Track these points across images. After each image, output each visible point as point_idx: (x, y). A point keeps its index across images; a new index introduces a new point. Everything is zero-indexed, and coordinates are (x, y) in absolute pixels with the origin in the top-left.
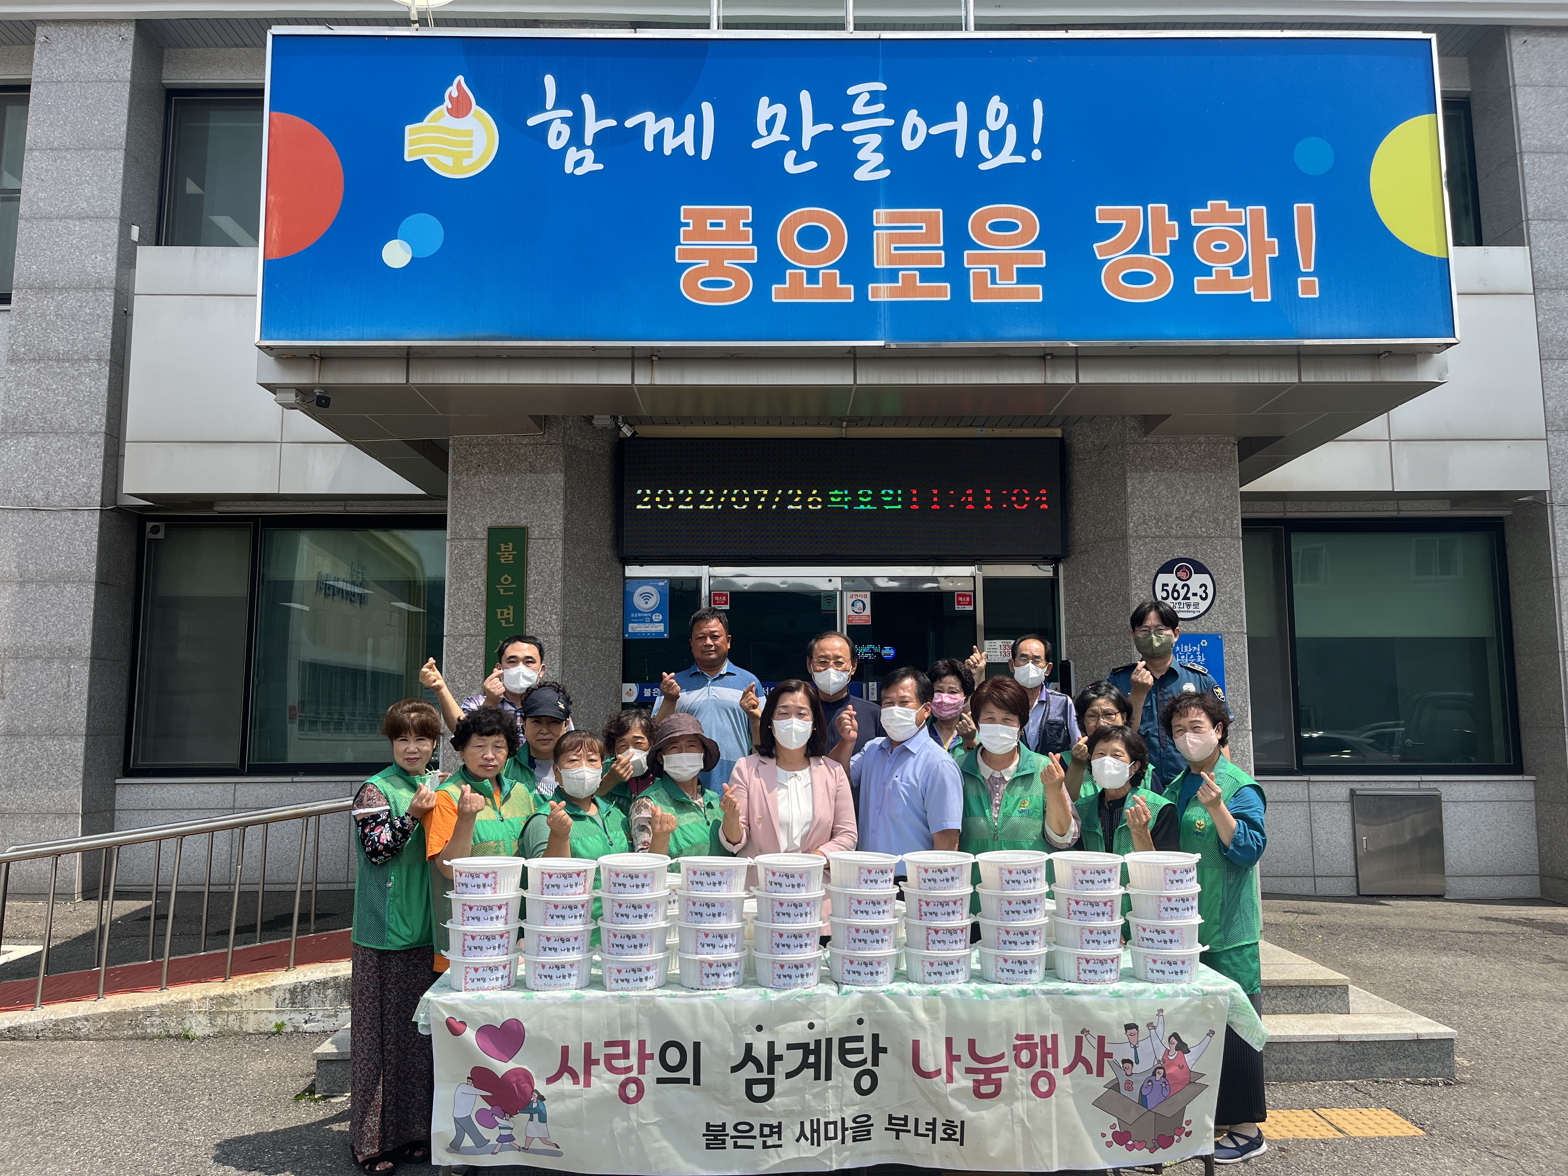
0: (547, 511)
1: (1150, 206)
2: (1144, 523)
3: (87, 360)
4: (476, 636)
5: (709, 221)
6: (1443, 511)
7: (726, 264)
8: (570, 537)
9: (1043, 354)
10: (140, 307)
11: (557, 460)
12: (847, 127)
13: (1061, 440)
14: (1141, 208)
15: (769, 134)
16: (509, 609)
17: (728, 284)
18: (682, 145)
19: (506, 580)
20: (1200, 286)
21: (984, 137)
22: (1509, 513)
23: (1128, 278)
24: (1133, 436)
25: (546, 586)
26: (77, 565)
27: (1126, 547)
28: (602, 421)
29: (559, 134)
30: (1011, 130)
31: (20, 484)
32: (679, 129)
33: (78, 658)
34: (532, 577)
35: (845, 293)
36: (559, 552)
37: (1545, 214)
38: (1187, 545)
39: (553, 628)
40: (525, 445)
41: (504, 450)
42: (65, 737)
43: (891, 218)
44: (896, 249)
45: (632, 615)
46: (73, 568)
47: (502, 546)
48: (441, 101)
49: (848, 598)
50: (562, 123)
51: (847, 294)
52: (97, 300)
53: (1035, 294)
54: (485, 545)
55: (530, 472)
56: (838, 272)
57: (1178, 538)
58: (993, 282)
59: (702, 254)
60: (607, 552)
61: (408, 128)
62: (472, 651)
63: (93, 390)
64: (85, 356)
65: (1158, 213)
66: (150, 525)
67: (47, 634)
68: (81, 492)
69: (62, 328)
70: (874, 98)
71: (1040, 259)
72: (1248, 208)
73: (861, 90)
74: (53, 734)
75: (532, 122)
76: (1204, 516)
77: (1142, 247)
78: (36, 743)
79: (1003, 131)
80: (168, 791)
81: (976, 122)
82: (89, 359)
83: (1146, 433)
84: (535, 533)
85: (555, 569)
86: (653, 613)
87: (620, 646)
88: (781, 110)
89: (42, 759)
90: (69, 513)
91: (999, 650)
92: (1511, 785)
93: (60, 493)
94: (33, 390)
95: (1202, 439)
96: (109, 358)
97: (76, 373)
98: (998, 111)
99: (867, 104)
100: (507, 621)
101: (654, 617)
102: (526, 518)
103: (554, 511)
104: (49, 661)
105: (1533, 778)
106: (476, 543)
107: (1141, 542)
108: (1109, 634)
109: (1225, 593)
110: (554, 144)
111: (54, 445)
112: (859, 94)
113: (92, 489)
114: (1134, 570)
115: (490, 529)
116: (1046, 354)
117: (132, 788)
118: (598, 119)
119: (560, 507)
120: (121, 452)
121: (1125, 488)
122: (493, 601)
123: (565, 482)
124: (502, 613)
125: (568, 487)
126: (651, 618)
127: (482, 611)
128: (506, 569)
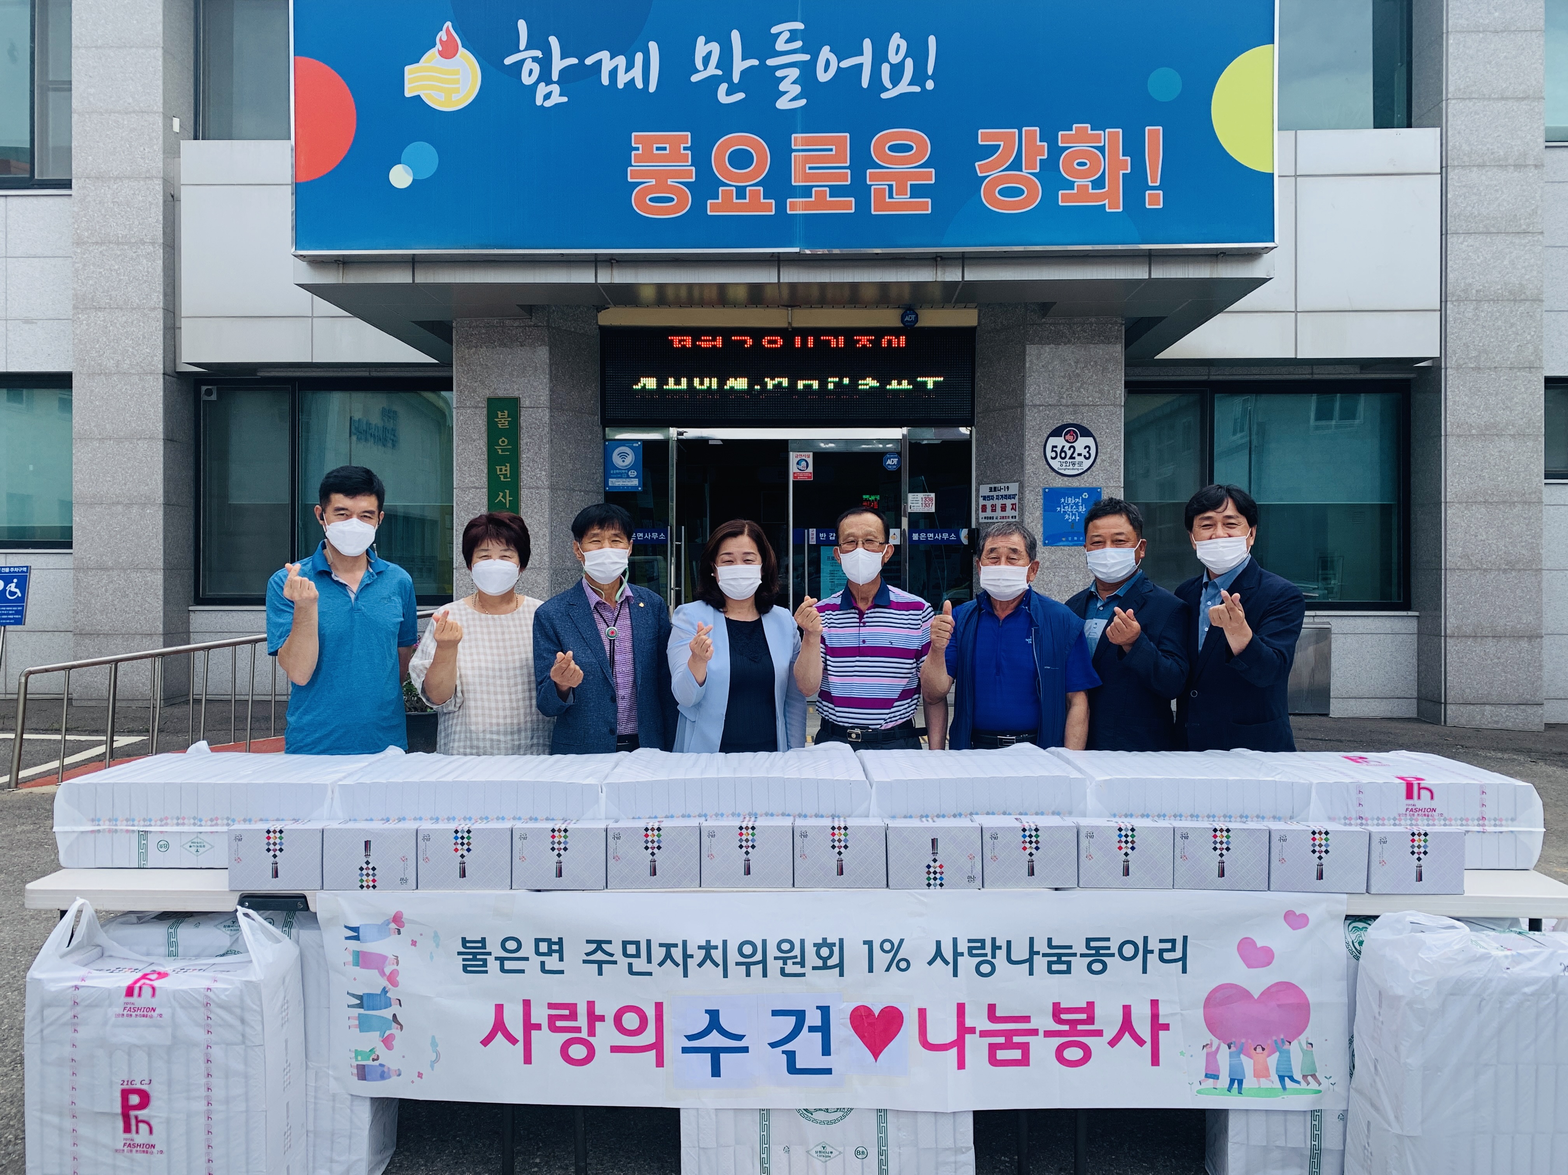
0: (535, 384)
1: (1024, 129)
2: (1039, 393)
3: (144, 243)
4: (480, 488)
5: (655, 146)
6: (1353, 374)
7: (669, 183)
8: (555, 406)
9: (934, 257)
10: (186, 196)
11: (543, 340)
12: (770, 62)
14: (1016, 131)
15: (705, 69)
16: (506, 466)
17: (671, 200)
19: (503, 442)
20: (1064, 199)
21: (886, 69)
22: (1412, 376)
23: (1003, 192)
24: (1033, 319)
25: (536, 448)
26: (147, 425)
27: (1023, 415)
29: (531, 72)
30: (909, 63)
31: (94, 354)
32: (630, 66)
33: (153, 504)
34: (525, 440)
35: (768, 207)
36: (546, 419)
37: (1465, 93)
38: (1075, 412)
39: (543, 482)
40: (517, 327)
41: (498, 332)
42: (147, 571)
43: (806, 141)
44: (810, 168)
45: (612, 472)
46: (144, 427)
47: (500, 413)
48: (434, 45)
49: (794, 458)
50: (533, 62)
52: (148, 189)
53: (925, 206)
54: (485, 412)
55: (521, 350)
56: (761, 189)
57: (1068, 406)
58: (891, 196)
59: (650, 174)
60: (588, 418)
62: (477, 500)
63: (150, 270)
64: (141, 240)
65: (1031, 135)
66: (204, 388)
67: (125, 484)
68: (146, 361)
69: (119, 214)
70: (794, 36)
71: (930, 177)
72: (1107, 130)
73: (783, 29)
74: (137, 568)
75: (508, 61)
76: (1091, 388)
77: (1016, 165)
78: (122, 575)
79: (902, 63)
80: (233, 617)
81: (880, 56)
83: (1044, 315)
84: (525, 402)
85: (543, 433)
86: (629, 470)
88: (715, 47)
89: (128, 588)
91: (920, 502)
92: (1396, 620)
93: (128, 362)
94: (98, 270)
95: (1093, 320)
96: (162, 241)
97: (134, 255)
98: (898, 46)
99: (787, 42)
100: (505, 476)
101: (630, 473)
102: (519, 390)
103: (541, 384)
104: (129, 506)
105: (1417, 614)
106: (478, 411)
107: (1036, 410)
109: (1105, 453)
110: (527, 80)
111: (120, 319)
112: (781, 33)
113: (155, 358)
114: (1028, 435)
115: (489, 399)
116: (937, 257)
117: (203, 614)
118: (563, 57)
119: (546, 381)
120: (177, 325)
121: (1024, 364)
122: (493, 460)
123: (550, 359)
124: (501, 470)
125: (553, 363)
126: (628, 474)
127: (484, 468)
128: (503, 432)
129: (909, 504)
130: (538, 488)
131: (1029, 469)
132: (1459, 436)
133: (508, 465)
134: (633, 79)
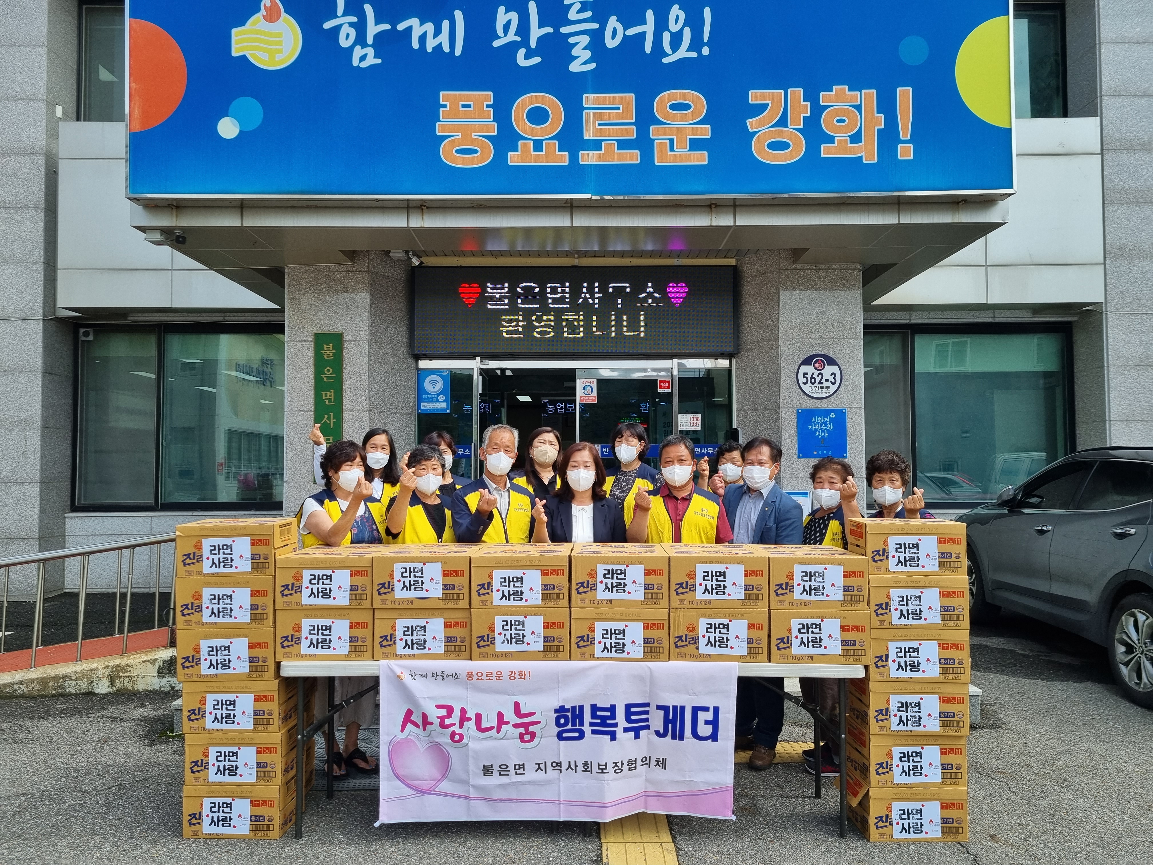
0: (357, 321)
1: (790, 90)
2: (791, 328)
3: (27, 207)
4: (308, 411)
5: (461, 104)
6: (1027, 317)
7: (473, 137)
8: (374, 340)
9: (709, 203)
10: (64, 168)
12: (564, 30)
13: (735, 268)
14: (783, 92)
15: (506, 35)
16: (331, 392)
17: (476, 151)
18: (440, 44)
19: (328, 371)
20: (826, 151)
21: (666, 37)
22: (1075, 319)
23: (771, 146)
24: (785, 264)
25: (357, 376)
26: (28, 360)
27: (778, 346)
28: (397, 254)
29: (348, 35)
30: (687, 32)
32: (438, 32)
33: (32, 427)
34: (347, 369)
36: (367, 350)
37: (1115, 91)
38: (822, 345)
39: (363, 405)
40: (341, 272)
41: (325, 276)
42: (25, 484)
43: (597, 100)
44: (600, 124)
45: (424, 397)
46: (25, 362)
47: (325, 346)
48: (258, 10)
49: (580, 384)
50: (349, 26)
51: (563, 159)
52: (32, 163)
53: (702, 158)
54: (313, 346)
55: (344, 292)
56: (556, 142)
57: (815, 339)
58: (672, 149)
59: (456, 129)
60: (404, 350)
61: (234, 31)
62: (305, 422)
63: (33, 230)
64: (26, 205)
65: (795, 95)
66: (82, 331)
67: (8, 410)
68: (28, 306)
69: (7, 183)
70: (584, 7)
71: (706, 132)
72: (863, 91)
74: (16, 482)
75: (328, 25)
76: (835, 324)
77: (783, 122)
79: (681, 32)
80: (103, 522)
81: (661, 25)
82: (29, 207)
83: (795, 262)
84: (348, 337)
85: (363, 363)
86: (438, 395)
87: (414, 419)
88: (514, 17)
89: (8, 499)
90: (20, 322)
91: (689, 421)
93: (12, 307)
95: (836, 266)
96: (43, 206)
97: (19, 218)
98: (677, 17)
99: (579, 12)
100: (330, 400)
101: (439, 398)
102: (342, 326)
103: (362, 320)
104: (11, 428)
106: (306, 344)
107: (789, 343)
108: (766, 409)
109: (849, 379)
110: (344, 43)
111: (6, 271)
112: (573, 4)
113: (36, 304)
114: (783, 364)
115: (316, 334)
116: (712, 204)
117: (77, 520)
118: (376, 24)
119: (366, 317)
120: (56, 276)
121: (778, 303)
122: (319, 386)
123: (370, 300)
124: (326, 395)
125: (372, 305)
126: (437, 398)
127: (311, 394)
128: (328, 363)
129: (679, 423)
130: (358, 411)
131: (784, 393)
132: (1119, 367)
133: (332, 391)
134: (441, 44)
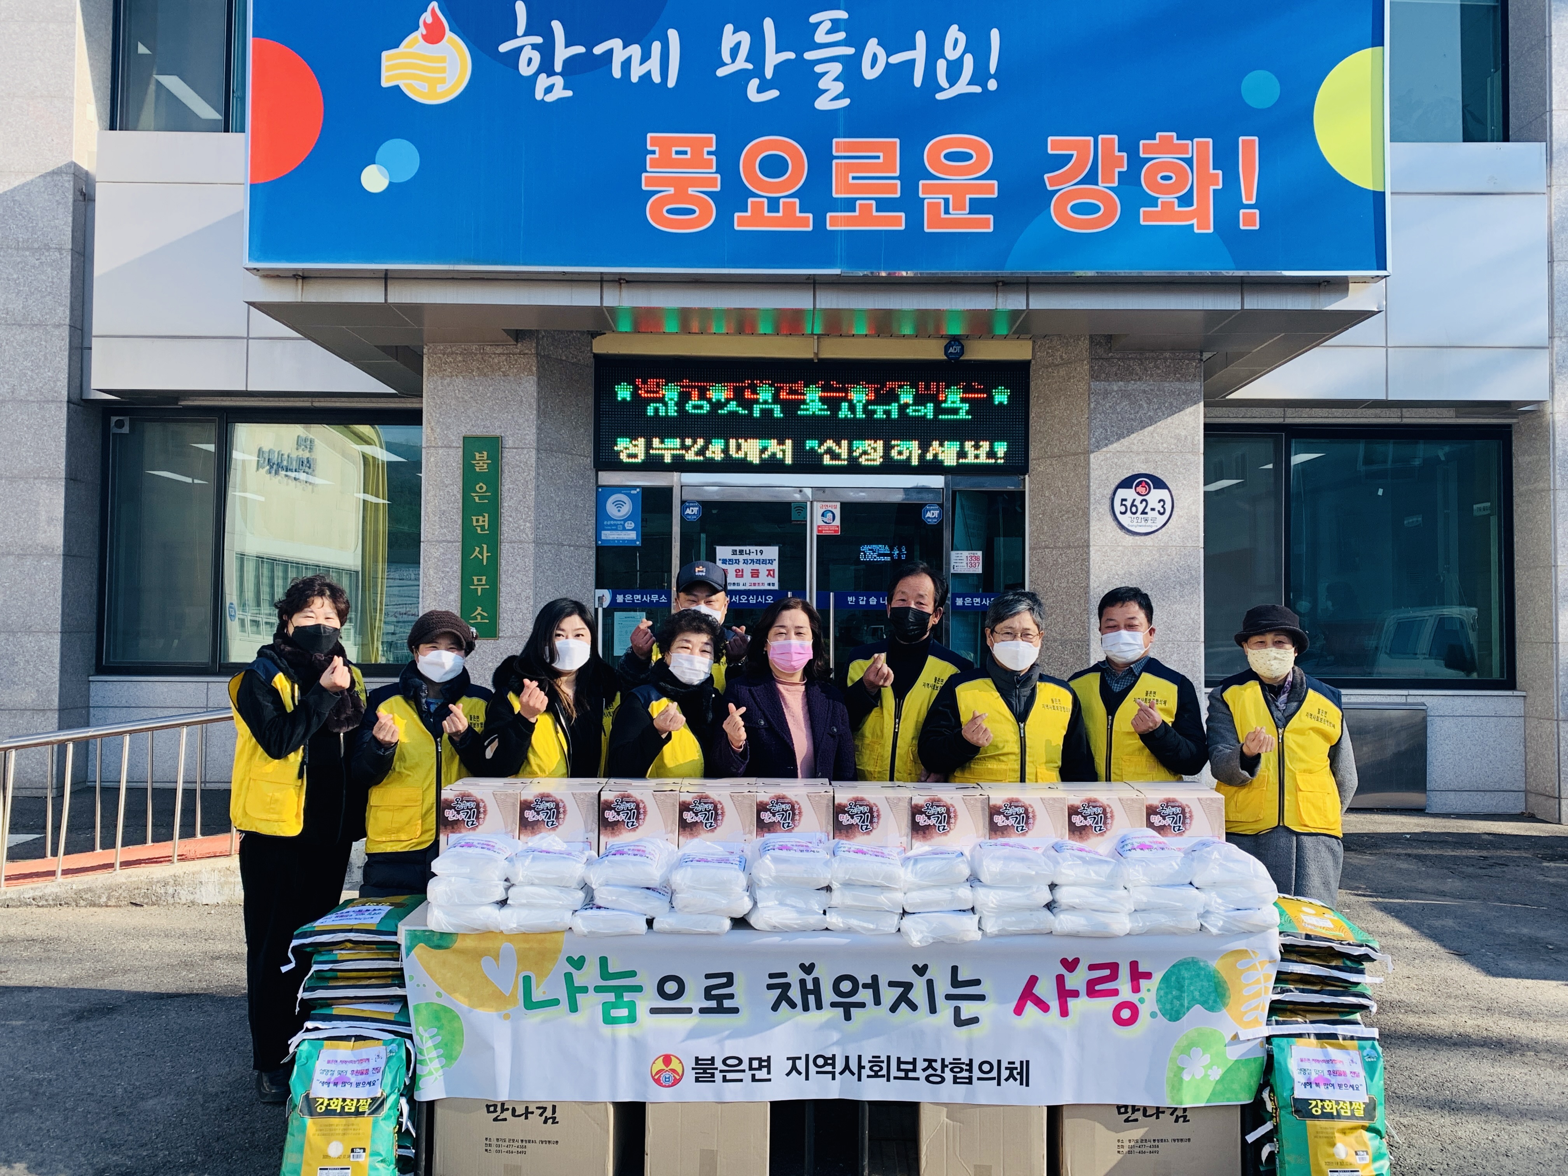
0: (521, 421)
1: (1100, 137)
3: (48, 249)
4: (452, 542)
5: (674, 149)
6: (1450, 418)
7: (690, 192)
8: (544, 448)
9: (995, 280)
10: (102, 195)
11: (531, 370)
12: (809, 56)
14: (1091, 139)
15: (733, 61)
16: (484, 517)
17: (692, 212)
18: (649, 73)
19: (481, 488)
20: (1146, 217)
21: (941, 66)
22: (1515, 421)
23: (1076, 209)
24: (1099, 351)
25: (520, 495)
26: (46, 461)
27: (1087, 461)
29: (530, 61)
30: (969, 60)
32: (646, 57)
33: (51, 555)
34: (507, 485)
35: (805, 221)
36: (533, 460)
38: (1147, 461)
39: (527, 535)
40: (499, 354)
41: (478, 360)
42: (41, 634)
43: (850, 147)
44: (854, 178)
45: (605, 523)
46: (42, 464)
47: (477, 455)
48: (417, 28)
49: (818, 508)
50: (533, 49)
51: (806, 223)
52: (55, 186)
53: (986, 224)
54: (461, 453)
55: (504, 381)
56: (797, 201)
57: (1138, 454)
58: (947, 212)
59: (668, 182)
60: (579, 461)
61: (385, 54)
62: (449, 556)
63: (55, 280)
64: (46, 245)
65: (1108, 143)
66: (114, 419)
67: (18, 531)
68: (47, 386)
69: (21, 214)
70: (836, 26)
71: (992, 189)
72: (1195, 140)
73: (823, 18)
74: (29, 631)
75: (504, 48)
76: (1165, 433)
77: (1091, 178)
78: (11, 639)
79: (960, 60)
80: (142, 689)
81: (935, 51)
82: (50, 248)
83: (1111, 350)
84: (509, 442)
85: (528, 478)
86: (625, 520)
87: (593, 553)
89: (18, 655)
91: (965, 561)
92: (1502, 700)
93: (25, 387)
95: (1167, 355)
96: (70, 247)
97: (37, 262)
98: (956, 42)
99: (829, 32)
100: (482, 527)
101: (626, 525)
102: (500, 427)
103: (527, 421)
104: (22, 557)
105: (1524, 694)
106: (452, 452)
107: (1102, 458)
108: (1069, 547)
109: (1182, 508)
110: (525, 70)
111: (18, 337)
112: (821, 22)
113: (59, 383)
114: (1093, 486)
115: (465, 438)
116: (998, 280)
117: (106, 685)
118: (567, 46)
119: (533, 416)
120: (86, 345)
121: (1089, 404)
122: (469, 509)
123: (538, 393)
124: (477, 521)
125: (541, 398)
126: (623, 526)
127: (458, 519)
128: (480, 477)
129: (952, 564)
130: (521, 542)
131: (1094, 526)
